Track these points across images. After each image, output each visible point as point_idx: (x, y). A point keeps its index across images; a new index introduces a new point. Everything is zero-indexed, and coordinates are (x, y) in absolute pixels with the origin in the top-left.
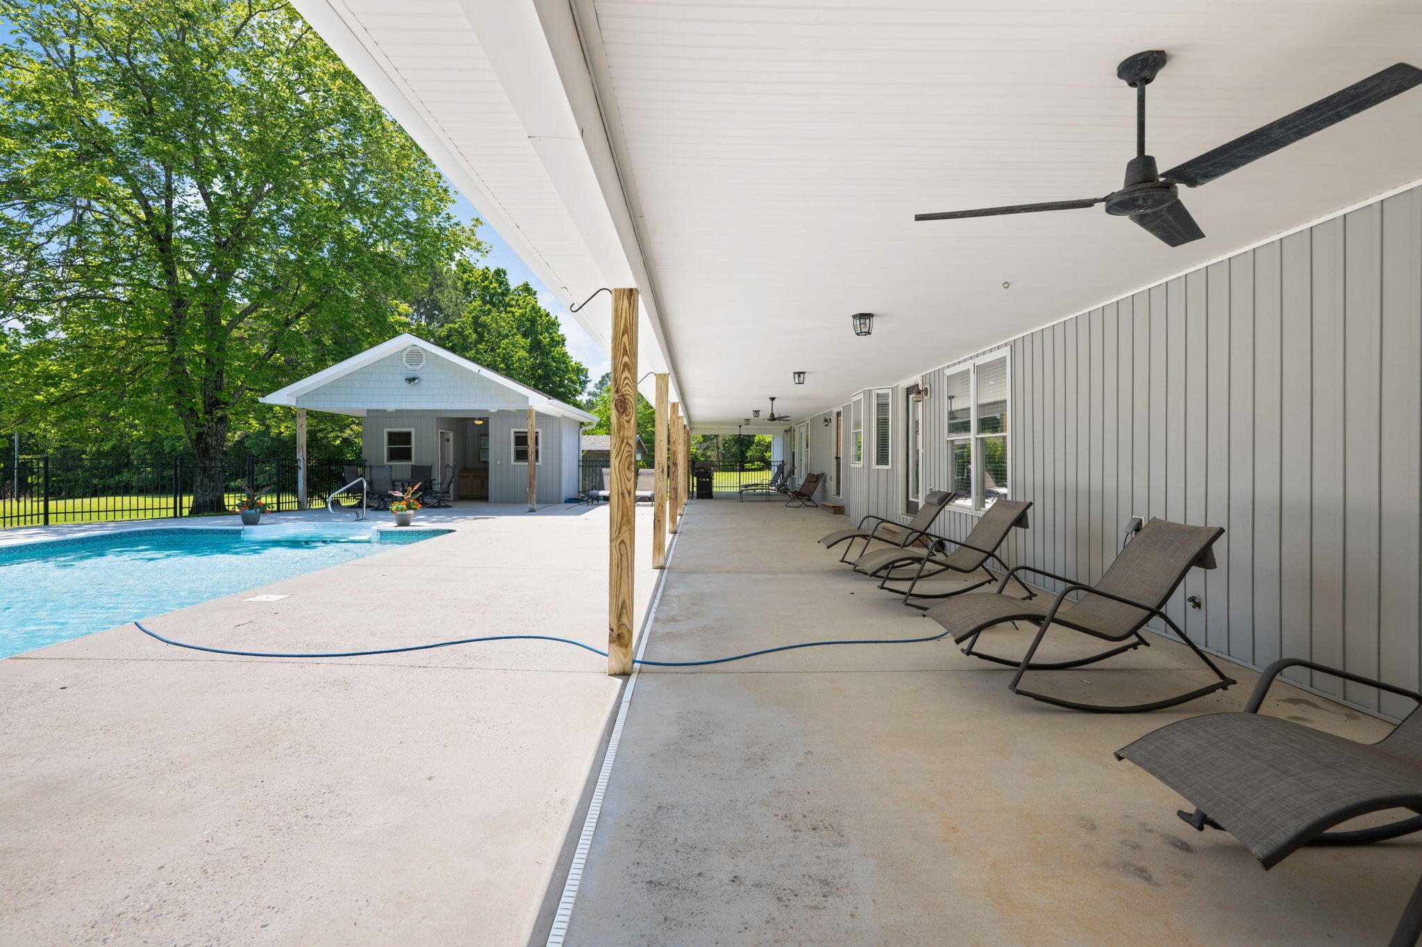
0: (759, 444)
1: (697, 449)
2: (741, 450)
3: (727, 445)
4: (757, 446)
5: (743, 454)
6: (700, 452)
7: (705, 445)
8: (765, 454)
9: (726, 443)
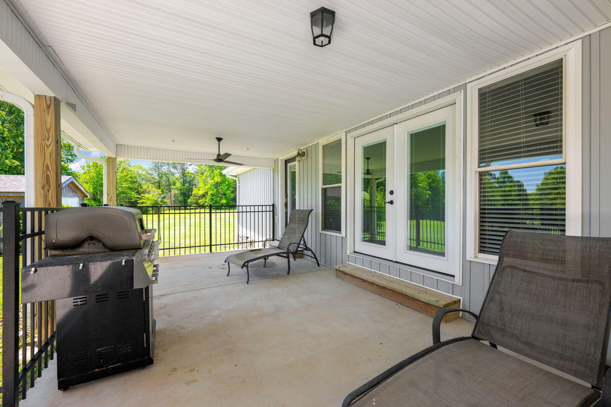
0: (195, 196)
1: (158, 198)
2: (184, 199)
3: (176, 196)
4: (194, 196)
5: (185, 201)
6: (160, 199)
7: (163, 196)
8: (198, 201)
9: (176, 195)
